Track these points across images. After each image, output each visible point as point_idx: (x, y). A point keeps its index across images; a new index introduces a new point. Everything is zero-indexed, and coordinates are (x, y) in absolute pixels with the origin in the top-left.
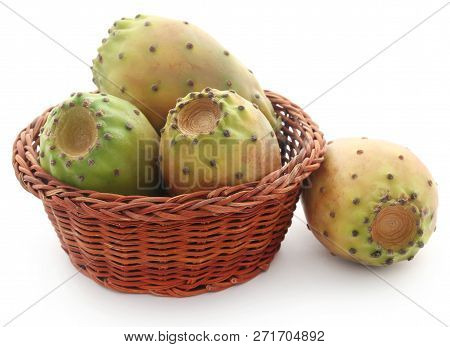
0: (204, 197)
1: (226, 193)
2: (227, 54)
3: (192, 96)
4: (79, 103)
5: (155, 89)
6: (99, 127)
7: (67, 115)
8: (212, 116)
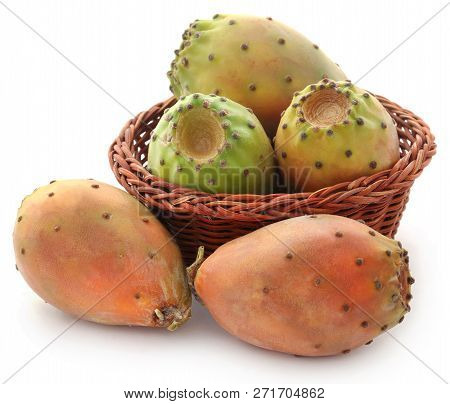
0: (345, 189)
1: (366, 183)
2: (316, 47)
3: (313, 88)
4: (198, 104)
5: (253, 89)
6: (225, 127)
7: (186, 118)
8: (336, 107)
